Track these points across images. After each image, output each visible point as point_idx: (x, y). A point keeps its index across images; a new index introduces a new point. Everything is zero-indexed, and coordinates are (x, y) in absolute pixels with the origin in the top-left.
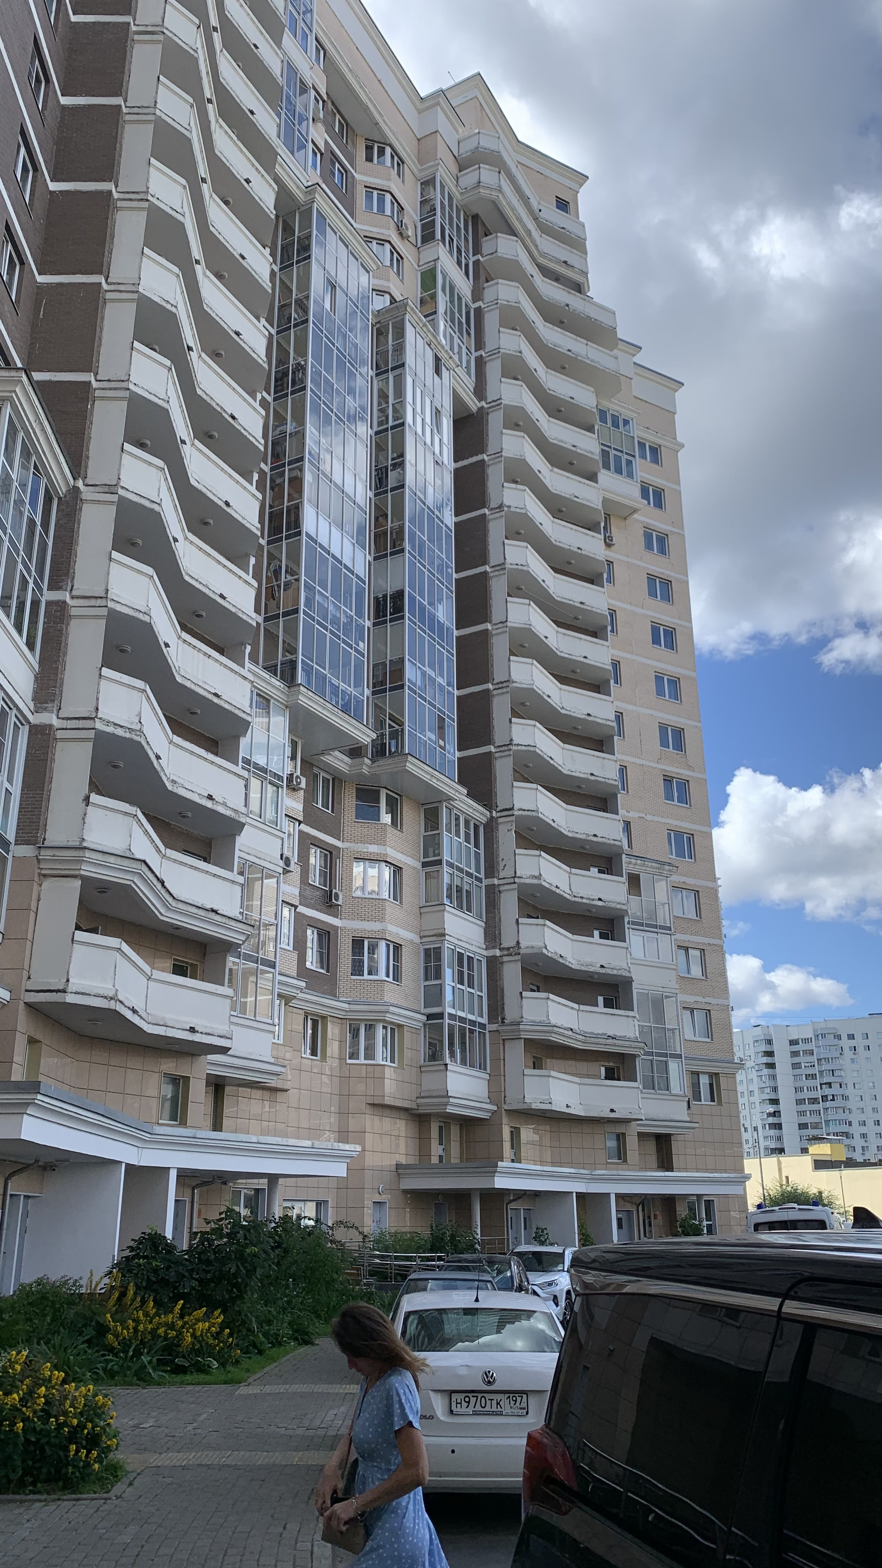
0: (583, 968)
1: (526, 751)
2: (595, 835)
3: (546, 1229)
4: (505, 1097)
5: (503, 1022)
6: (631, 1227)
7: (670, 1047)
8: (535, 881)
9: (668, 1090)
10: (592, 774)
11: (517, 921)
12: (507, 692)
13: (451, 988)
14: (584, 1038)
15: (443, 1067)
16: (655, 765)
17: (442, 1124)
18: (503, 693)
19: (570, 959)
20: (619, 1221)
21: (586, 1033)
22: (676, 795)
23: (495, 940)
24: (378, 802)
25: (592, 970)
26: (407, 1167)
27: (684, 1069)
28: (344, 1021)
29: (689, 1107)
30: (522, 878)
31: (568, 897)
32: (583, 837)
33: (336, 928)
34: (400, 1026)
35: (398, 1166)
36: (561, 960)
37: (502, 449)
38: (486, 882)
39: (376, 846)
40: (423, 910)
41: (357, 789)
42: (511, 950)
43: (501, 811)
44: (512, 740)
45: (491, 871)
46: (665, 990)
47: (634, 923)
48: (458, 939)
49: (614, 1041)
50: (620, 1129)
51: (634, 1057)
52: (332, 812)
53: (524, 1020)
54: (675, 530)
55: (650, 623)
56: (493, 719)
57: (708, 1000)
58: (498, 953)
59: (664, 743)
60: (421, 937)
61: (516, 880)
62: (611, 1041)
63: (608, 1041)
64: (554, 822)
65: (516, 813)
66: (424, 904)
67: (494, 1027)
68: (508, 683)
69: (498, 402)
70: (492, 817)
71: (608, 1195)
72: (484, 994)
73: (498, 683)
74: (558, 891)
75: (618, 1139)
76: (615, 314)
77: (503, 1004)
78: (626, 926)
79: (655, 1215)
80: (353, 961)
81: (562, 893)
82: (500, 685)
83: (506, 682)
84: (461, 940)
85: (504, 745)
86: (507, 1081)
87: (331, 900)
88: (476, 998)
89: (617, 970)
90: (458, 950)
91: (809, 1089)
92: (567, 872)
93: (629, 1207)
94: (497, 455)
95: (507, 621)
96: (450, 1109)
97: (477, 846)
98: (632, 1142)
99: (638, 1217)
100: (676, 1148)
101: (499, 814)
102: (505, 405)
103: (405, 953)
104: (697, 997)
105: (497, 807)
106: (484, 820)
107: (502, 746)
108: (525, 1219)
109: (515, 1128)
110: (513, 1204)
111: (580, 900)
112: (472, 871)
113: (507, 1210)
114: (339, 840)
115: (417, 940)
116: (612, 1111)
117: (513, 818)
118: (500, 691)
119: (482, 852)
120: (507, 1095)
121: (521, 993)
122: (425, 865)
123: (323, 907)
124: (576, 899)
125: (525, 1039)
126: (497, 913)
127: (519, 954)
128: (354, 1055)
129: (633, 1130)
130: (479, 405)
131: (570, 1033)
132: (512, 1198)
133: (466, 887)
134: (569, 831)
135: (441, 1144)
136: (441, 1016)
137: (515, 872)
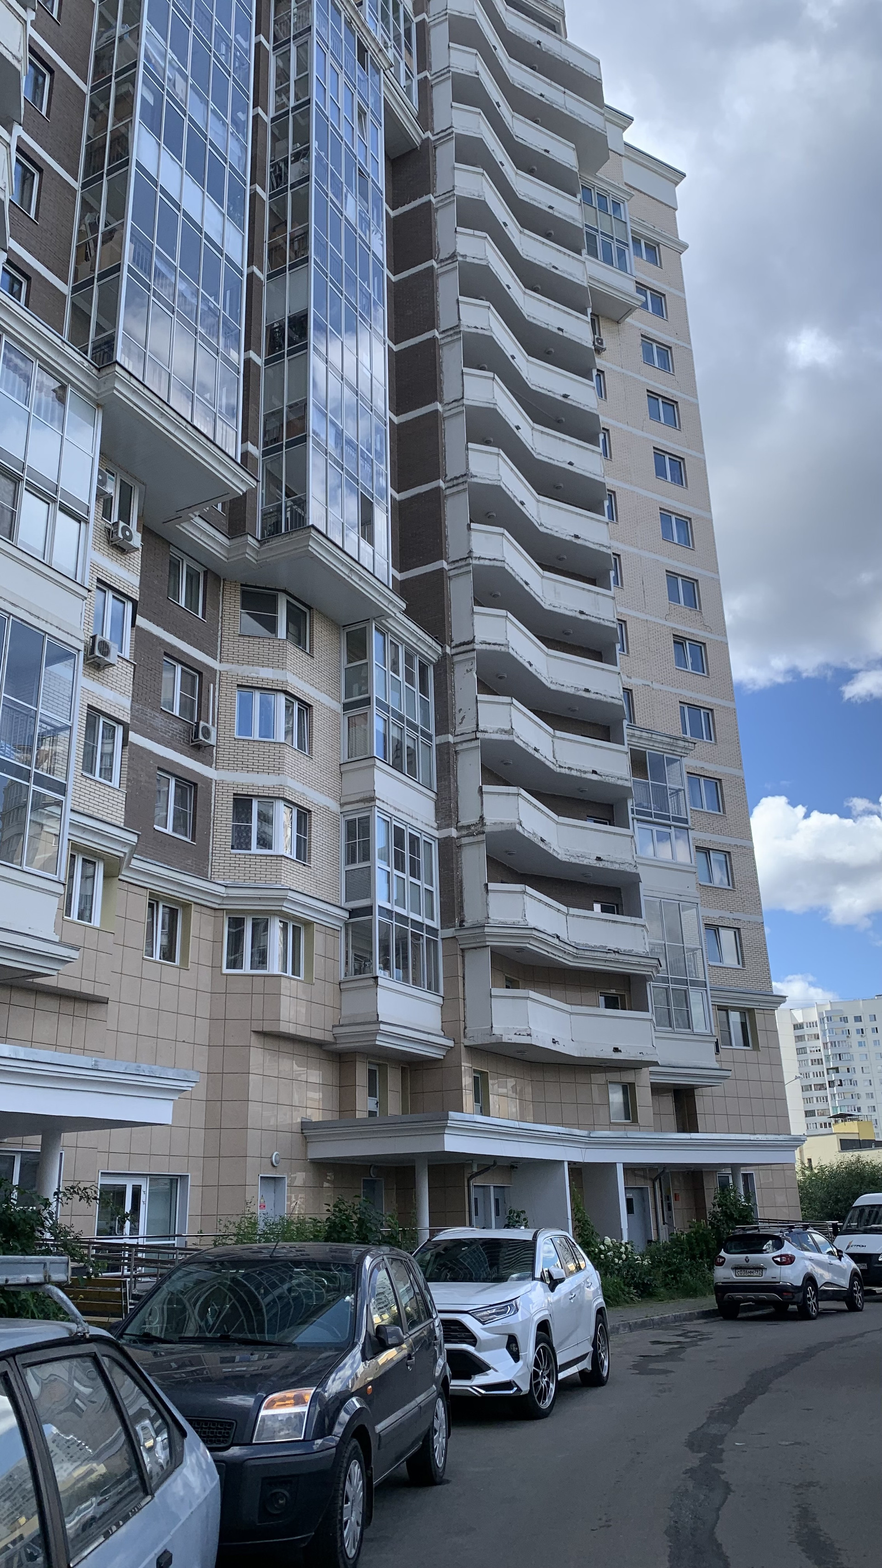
0: (573, 860)
1: (490, 566)
2: (587, 690)
3: (523, 1212)
4: (465, 1028)
5: (461, 925)
6: (644, 1211)
7: (691, 972)
8: (505, 737)
9: (689, 1028)
10: (582, 613)
11: (481, 788)
12: (464, 490)
13: (385, 875)
14: (575, 951)
15: (371, 982)
16: (663, 622)
17: (373, 1068)
18: (458, 492)
19: (554, 845)
20: (629, 1202)
21: (579, 944)
22: (690, 661)
23: (450, 817)
24: (275, 611)
25: (585, 863)
26: (317, 1125)
27: (710, 1003)
28: (219, 914)
29: (718, 1051)
30: (486, 732)
31: (552, 766)
32: (571, 691)
33: (208, 781)
34: (308, 924)
35: (305, 1125)
36: (542, 845)
37: (454, 186)
38: (436, 741)
39: (271, 669)
40: (345, 768)
41: (243, 593)
42: (473, 828)
43: (457, 646)
44: (471, 552)
45: (444, 723)
46: (682, 898)
47: (639, 813)
48: (395, 809)
49: (617, 956)
50: (628, 1077)
51: (643, 979)
52: (204, 616)
53: (490, 921)
54: (681, 344)
55: (653, 450)
56: (446, 527)
57: (736, 915)
58: (454, 833)
59: (673, 596)
60: (342, 805)
61: (479, 735)
62: (612, 956)
63: (609, 955)
64: (531, 665)
65: (477, 647)
66: (347, 760)
67: (449, 932)
68: (465, 477)
69: (449, 131)
70: (445, 654)
71: (614, 1165)
72: (435, 889)
73: (452, 480)
74: (537, 755)
75: (625, 1093)
76: (599, 63)
77: (462, 902)
78: (631, 816)
79: (676, 1196)
80: (236, 829)
81: (543, 759)
82: (455, 482)
83: (462, 476)
84: (399, 810)
85: (461, 559)
86: (468, 1006)
87: (197, 736)
88: (422, 892)
89: (619, 864)
90: (394, 823)
91: (816, 1075)
92: (549, 734)
93: (641, 1184)
94: (447, 195)
95: (463, 398)
96: (381, 1041)
97: (424, 690)
98: (644, 1096)
99: (653, 1198)
100: (702, 1104)
101: (454, 651)
102: (457, 134)
103: (315, 820)
104: (723, 911)
105: (452, 641)
106: (434, 657)
107: (457, 561)
108: (497, 1201)
109: (481, 1073)
110: (478, 1178)
111: (567, 771)
112: (418, 722)
113: (469, 1186)
114: (215, 659)
115: (335, 807)
116: (616, 1050)
117: (474, 654)
118: (455, 489)
119: (431, 700)
120: (467, 1026)
121: (487, 885)
122: (347, 707)
123: (186, 748)
124: (563, 771)
125: (492, 947)
126: (452, 780)
127: (483, 833)
128: (235, 963)
129: (644, 1080)
130: (424, 136)
131: (556, 941)
132: (475, 1170)
133: (407, 742)
134: (551, 682)
135: (372, 1093)
136: (368, 910)
137: (478, 725)
